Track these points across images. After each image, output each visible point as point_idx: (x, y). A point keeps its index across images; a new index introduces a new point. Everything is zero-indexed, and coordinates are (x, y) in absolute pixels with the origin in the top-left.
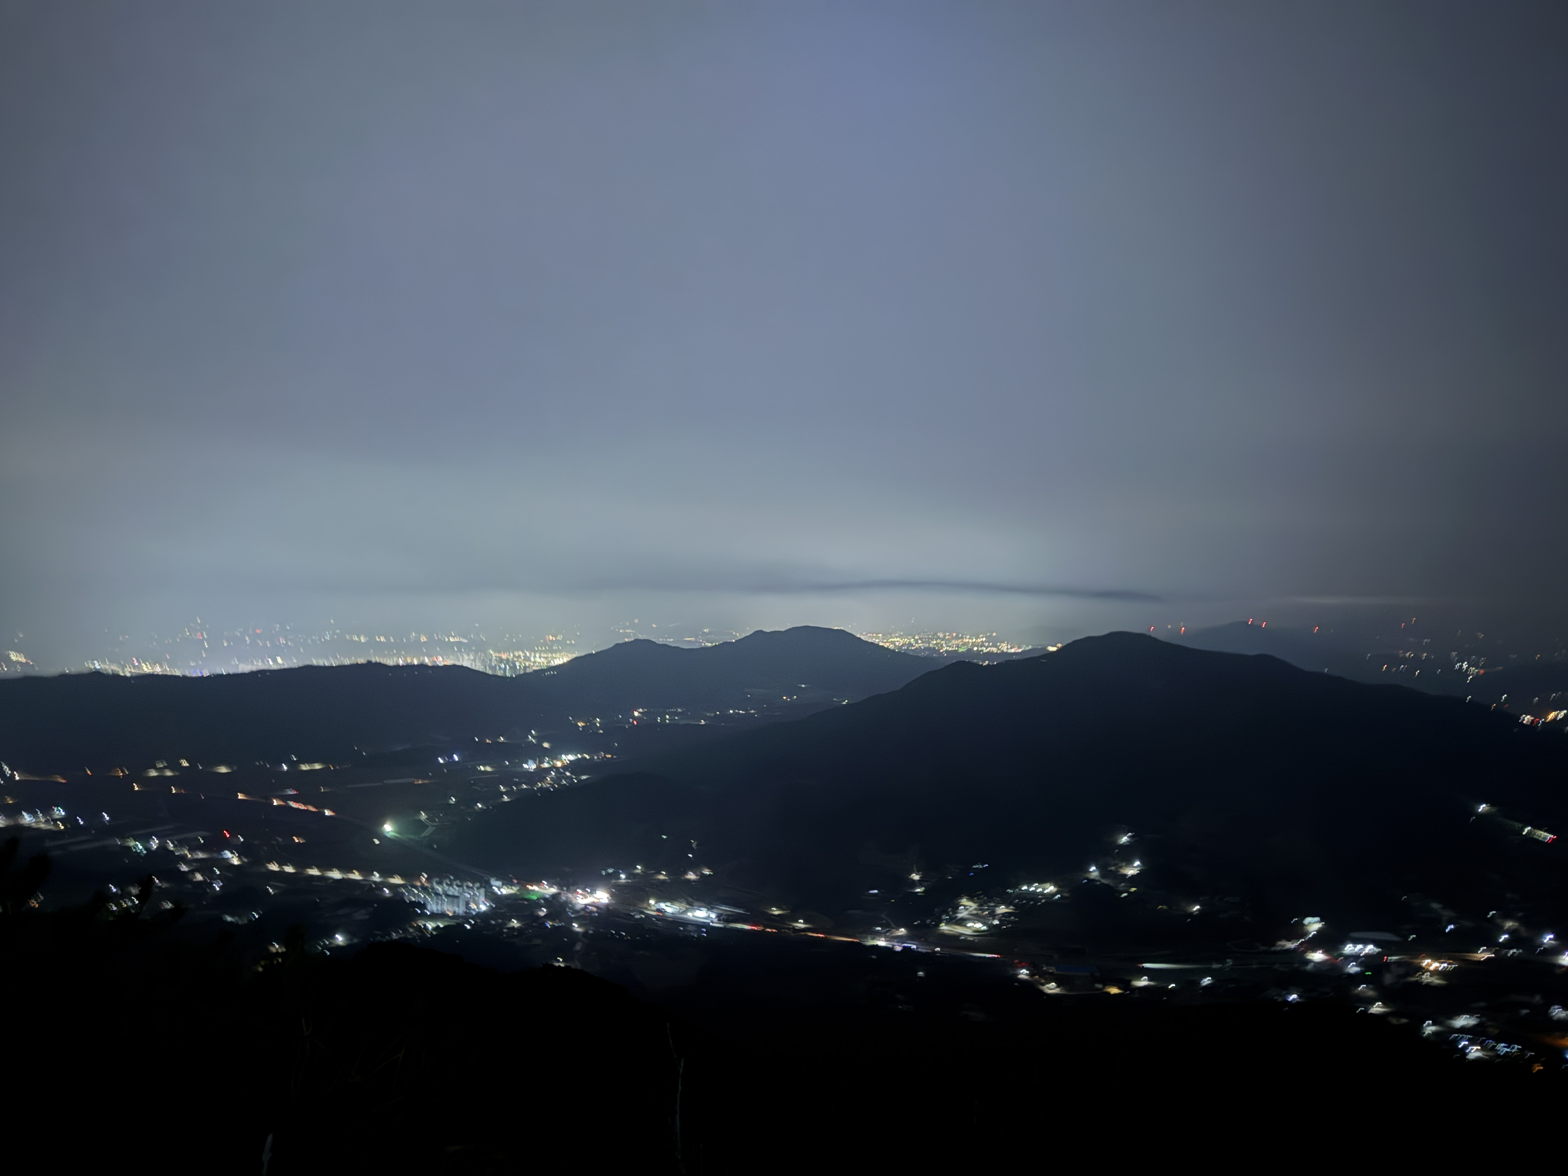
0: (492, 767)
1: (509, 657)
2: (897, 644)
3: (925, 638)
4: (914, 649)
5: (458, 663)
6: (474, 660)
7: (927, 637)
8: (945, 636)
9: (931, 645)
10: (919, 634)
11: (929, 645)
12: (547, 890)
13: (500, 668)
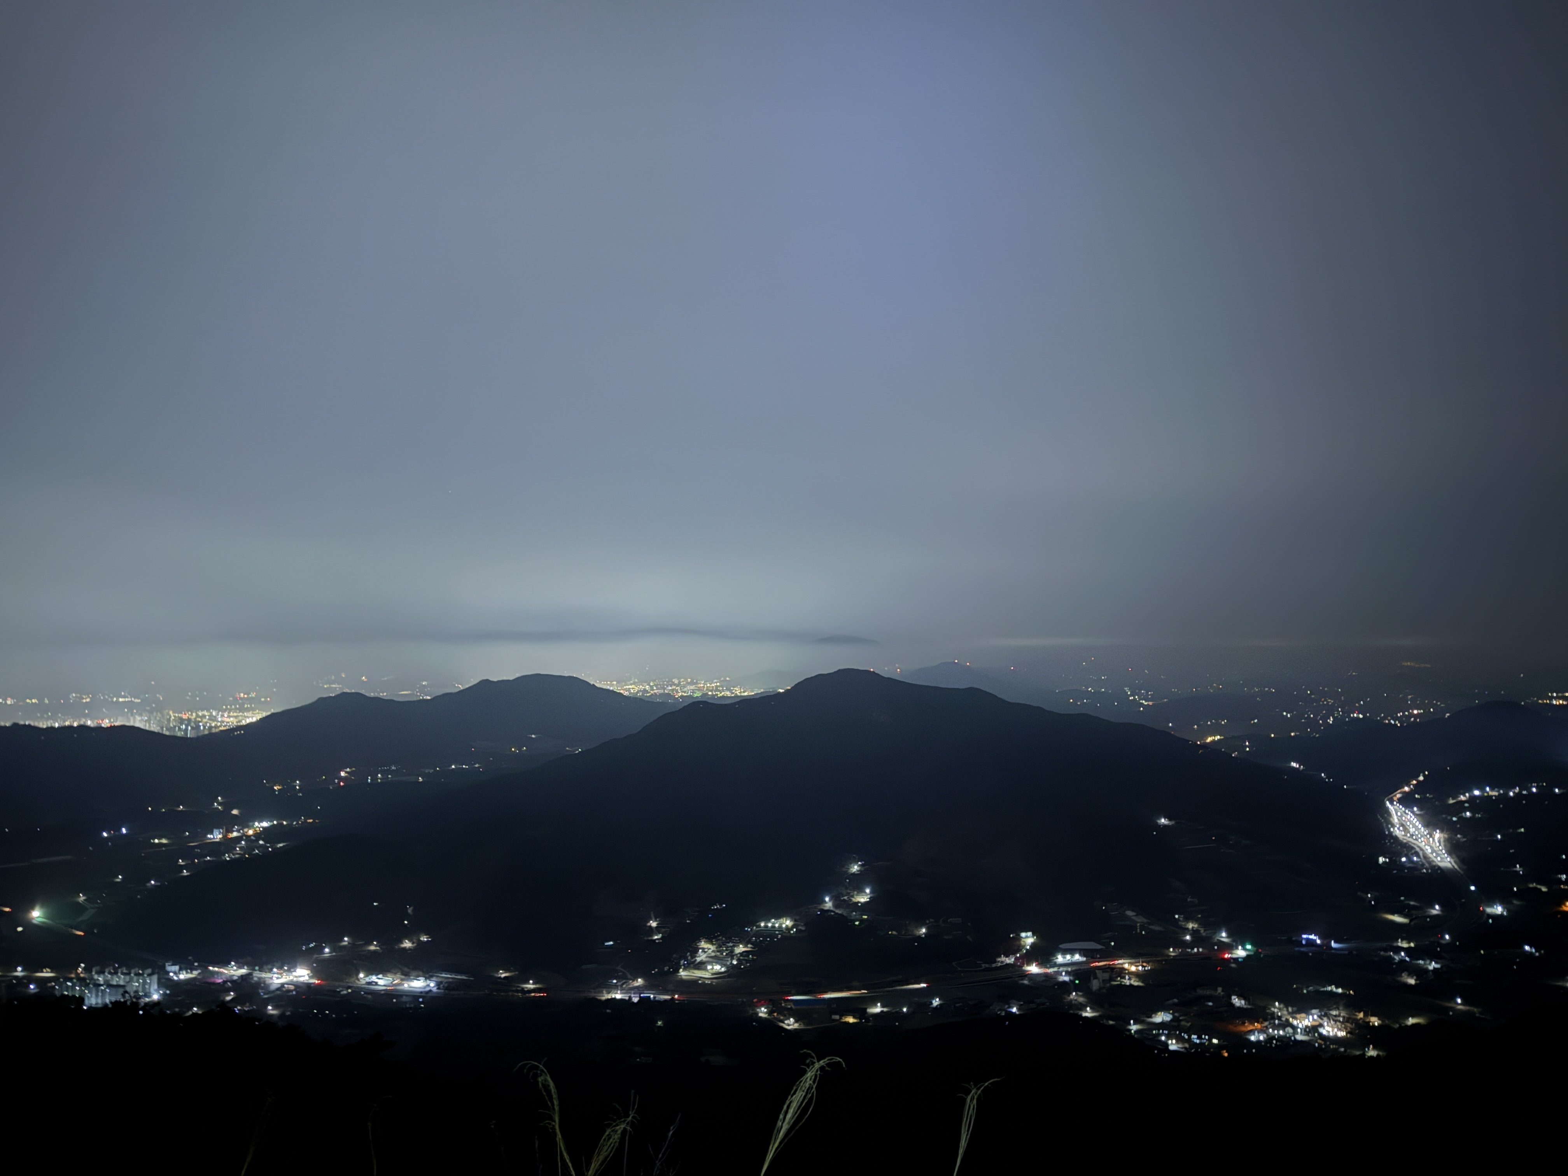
0: (168, 838)
1: (190, 717)
2: (632, 691)
3: (660, 685)
4: (649, 696)
5: (127, 724)
6: (149, 721)
7: (661, 683)
8: (680, 682)
9: (666, 692)
10: (654, 681)
11: (664, 691)
12: (235, 971)
13: (180, 729)
